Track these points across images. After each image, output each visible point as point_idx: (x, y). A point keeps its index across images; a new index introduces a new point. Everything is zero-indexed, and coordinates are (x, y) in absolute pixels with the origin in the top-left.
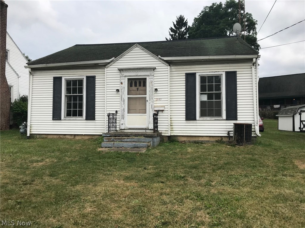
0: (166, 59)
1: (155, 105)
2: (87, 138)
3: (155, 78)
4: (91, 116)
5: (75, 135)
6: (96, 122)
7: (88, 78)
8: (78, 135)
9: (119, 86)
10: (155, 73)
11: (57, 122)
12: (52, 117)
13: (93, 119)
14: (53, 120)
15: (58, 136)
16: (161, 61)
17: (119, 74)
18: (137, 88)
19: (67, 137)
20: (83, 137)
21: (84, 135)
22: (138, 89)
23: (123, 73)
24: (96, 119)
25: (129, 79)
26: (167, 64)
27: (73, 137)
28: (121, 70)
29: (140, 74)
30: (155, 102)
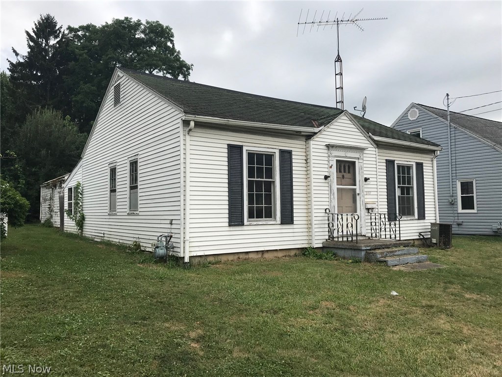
0: (376, 138)
1: (366, 200)
2: (280, 254)
3: (365, 162)
4: (288, 218)
5: (263, 252)
6: (295, 226)
7: (282, 152)
8: (267, 251)
9: (326, 170)
10: (365, 155)
11: (237, 230)
12: (227, 220)
13: (291, 222)
14: (230, 225)
15: (236, 257)
16: (370, 140)
17: (326, 151)
18: (342, 174)
19: (251, 256)
20: (275, 254)
21: (280, 250)
22: (343, 176)
23: (332, 152)
24: (295, 222)
25: (337, 161)
26: (375, 146)
27: (260, 256)
28: (329, 147)
29: (350, 156)
30: (366, 197)
